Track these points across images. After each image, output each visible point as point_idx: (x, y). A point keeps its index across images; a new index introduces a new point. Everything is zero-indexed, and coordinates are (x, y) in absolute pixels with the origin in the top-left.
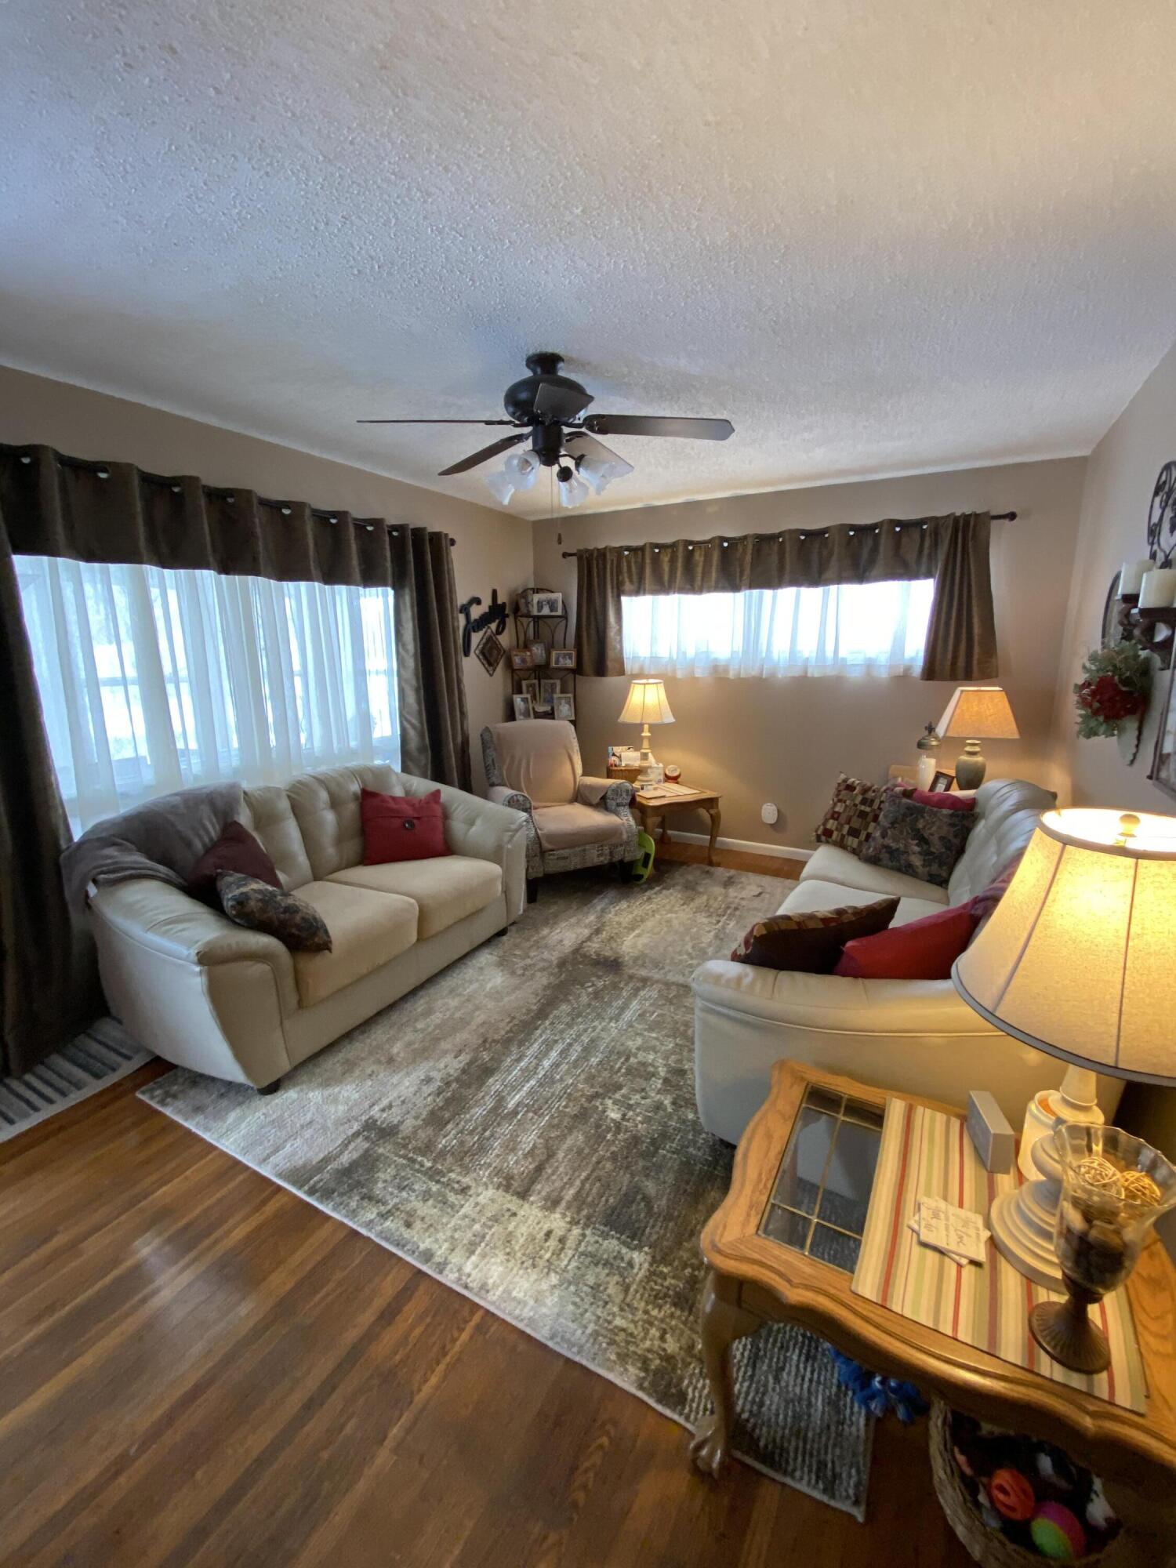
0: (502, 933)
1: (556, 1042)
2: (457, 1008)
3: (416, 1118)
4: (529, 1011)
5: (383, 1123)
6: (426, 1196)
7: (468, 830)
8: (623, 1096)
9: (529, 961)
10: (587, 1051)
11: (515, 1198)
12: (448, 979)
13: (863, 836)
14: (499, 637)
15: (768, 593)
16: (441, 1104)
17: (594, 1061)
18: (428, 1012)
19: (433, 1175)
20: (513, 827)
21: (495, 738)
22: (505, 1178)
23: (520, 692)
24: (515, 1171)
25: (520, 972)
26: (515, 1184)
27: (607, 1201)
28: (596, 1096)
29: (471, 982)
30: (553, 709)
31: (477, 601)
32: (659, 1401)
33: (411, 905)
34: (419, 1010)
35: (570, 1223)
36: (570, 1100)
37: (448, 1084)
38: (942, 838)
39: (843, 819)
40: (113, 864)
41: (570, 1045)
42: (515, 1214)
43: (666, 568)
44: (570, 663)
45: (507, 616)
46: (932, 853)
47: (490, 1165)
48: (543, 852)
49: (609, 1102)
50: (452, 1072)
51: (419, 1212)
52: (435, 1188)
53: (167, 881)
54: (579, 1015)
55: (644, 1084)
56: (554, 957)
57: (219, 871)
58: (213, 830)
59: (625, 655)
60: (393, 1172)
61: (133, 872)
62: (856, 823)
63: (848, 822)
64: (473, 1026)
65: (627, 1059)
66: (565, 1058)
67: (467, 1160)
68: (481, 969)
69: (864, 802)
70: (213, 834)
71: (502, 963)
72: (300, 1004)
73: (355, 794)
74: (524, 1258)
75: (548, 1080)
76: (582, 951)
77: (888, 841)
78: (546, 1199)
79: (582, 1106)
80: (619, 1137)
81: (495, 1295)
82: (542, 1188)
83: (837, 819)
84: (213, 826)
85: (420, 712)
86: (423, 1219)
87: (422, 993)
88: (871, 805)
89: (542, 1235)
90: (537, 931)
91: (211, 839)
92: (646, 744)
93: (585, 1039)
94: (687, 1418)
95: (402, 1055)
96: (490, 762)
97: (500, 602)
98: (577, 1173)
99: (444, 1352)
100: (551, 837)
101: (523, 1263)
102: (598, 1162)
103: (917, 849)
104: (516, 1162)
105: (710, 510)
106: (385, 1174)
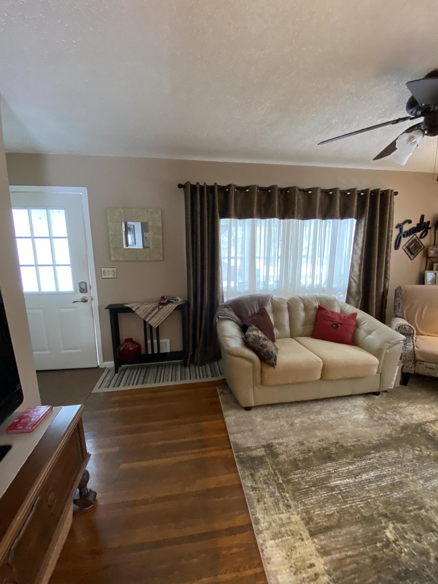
0: (377, 394)
1: (377, 468)
2: (333, 419)
3: (288, 457)
4: (370, 442)
5: (274, 449)
6: (272, 495)
7: (366, 336)
8: (403, 528)
9: (384, 416)
10: (394, 486)
11: (307, 531)
12: (336, 403)
14: (421, 240)
16: (301, 458)
17: (395, 495)
18: (319, 413)
19: (280, 487)
20: (393, 341)
21: (403, 293)
22: (308, 518)
23: (431, 269)
24: (315, 519)
25: (375, 419)
26: (312, 525)
27: (354, 579)
28: (385, 516)
29: (346, 410)
31: (410, 222)
33: (319, 362)
34: (315, 410)
35: (326, 571)
36: (367, 506)
37: (309, 451)
40: (224, 313)
41: (385, 476)
42: (302, 540)
45: (430, 228)
47: (305, 505)
48: (415, 361)
49: (391, 526)
50: (314, 447)
51: (265, 499)
52: (277, 494)
53: (237, 323)
54: (401, 463)
55: (422, 532)
56: (402, 421)
57: (250, 324)
58: (256, 309)
60: (266, 473)
61: (228, 317)
64: (336, 431)
65: (420, 509)
66: (377, 481)
67: (297, 493)
68: (355, 406)
70: (256, 311)
71: (368, 409)
72: (262, 383)
73: (316, 307)
74: (293, 566)
75: (361, 486)
76: (423, 426)
78: (322, 547)
79: (372, 515)
80: (385, 550)
82: (323, 540)
84: (257, 308)
85: (360, 275)
86: (265, 503)
87: (321, 403)
89: (308, 563)
90: (399, 402)
91: (255, 312)
93: (397, 479)
95: (298, 425)
96: (397, 305)
97: (425, 221)
98: (346, 549)
99: (239, 569)
100: (423, 353)
101: (291, 567)
102: (363, 554)
104: (319, 515)
106: (263, 471)
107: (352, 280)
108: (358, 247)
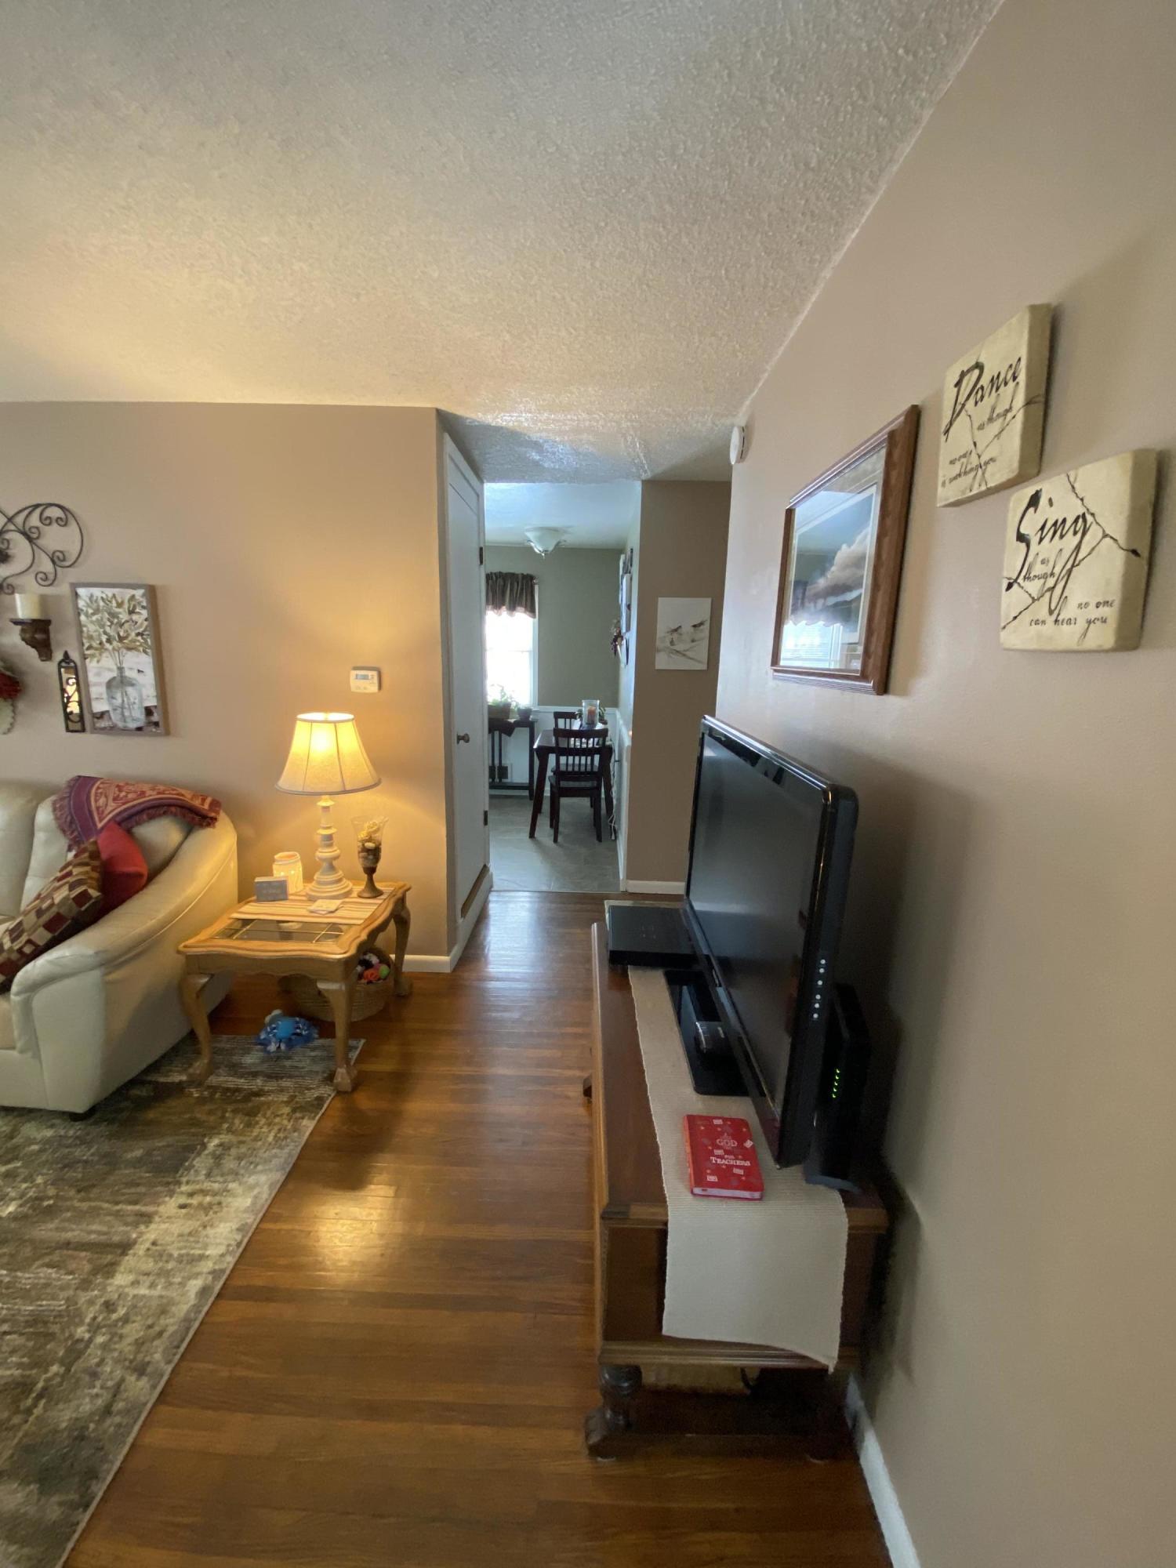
32: (321, 1108)
81: (248, 1219)
94: (330, 1095)
106: (64, 1416)
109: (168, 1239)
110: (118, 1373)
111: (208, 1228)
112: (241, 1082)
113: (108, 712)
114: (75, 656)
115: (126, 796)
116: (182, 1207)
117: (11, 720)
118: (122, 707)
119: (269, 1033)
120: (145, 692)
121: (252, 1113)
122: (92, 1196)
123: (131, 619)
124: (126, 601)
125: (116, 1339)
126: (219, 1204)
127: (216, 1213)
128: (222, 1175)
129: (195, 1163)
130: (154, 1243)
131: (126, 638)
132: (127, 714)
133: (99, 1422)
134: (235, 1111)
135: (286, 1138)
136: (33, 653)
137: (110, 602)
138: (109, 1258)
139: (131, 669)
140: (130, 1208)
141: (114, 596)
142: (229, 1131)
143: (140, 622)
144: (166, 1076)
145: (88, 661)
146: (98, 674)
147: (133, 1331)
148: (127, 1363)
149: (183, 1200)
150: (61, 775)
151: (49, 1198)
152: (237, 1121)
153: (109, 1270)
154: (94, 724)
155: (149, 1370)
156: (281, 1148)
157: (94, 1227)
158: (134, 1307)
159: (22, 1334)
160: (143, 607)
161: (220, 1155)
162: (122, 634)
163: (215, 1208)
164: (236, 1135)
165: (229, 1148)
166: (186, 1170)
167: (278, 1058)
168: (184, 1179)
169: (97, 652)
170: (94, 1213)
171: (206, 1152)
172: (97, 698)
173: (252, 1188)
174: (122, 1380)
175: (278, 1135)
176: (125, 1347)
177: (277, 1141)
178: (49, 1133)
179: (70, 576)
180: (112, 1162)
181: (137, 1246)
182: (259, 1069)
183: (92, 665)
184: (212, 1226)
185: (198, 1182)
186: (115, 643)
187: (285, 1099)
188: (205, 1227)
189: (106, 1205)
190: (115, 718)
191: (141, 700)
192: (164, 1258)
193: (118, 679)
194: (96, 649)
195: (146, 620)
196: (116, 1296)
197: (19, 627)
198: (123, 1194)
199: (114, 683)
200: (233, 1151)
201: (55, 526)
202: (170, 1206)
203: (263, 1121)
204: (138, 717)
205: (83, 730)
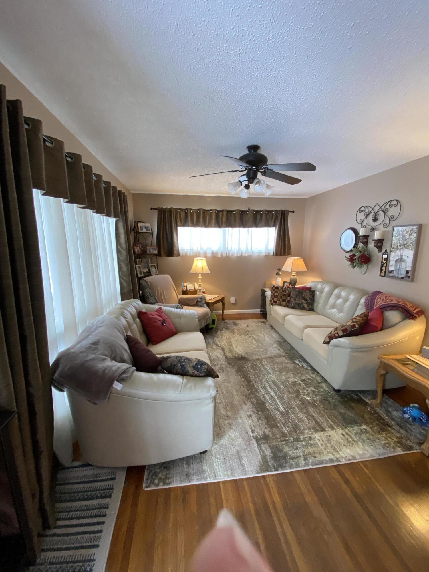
1: (265, 386)
3: (266, 428)
4: (243, 381)
5: (259, 436)
10: (276, 385)
13: (287, 301)
15: (230, 229)
16: (265, 420)
17: (282, 387)
19: (297, 440)
22: (313, 429)
24: (313, 425)
27: (340, 419)
28: (297, 396)
30: (149, 270)
32: (409, 451)
35: (342, 429)
36: (294, 400)
37: (257, 414)
38: (309, 298)
39: (279, 297)
41: (270, 386)
43: (195, 217)
44: (155, 252)
46: (308, 303)
47: (305, 428)
50: (252, 410)
52: (303, 443)
54: (258, 377)
55: (302, 387)
59: (180, 249)
60: (287, 447)
62: (283, 298)
63: (281, 298)
65: (288, 383)
66: (275, 390)
67: (298, 431)
69: (283, 291)
77: (297, 301)
78: (329, 427)
81: (358, 457)
82: (324, 425)
83: (277, 297)
85: (129, 275)
88: (286, 292)
92: (200, 281)
93: (270, 382)
94: (417, 450)
95: (229, 413)
96: (148, 294)
99: (370, 478)
103: (305, 302)
104: (309, 423)
105: (208, 200)
106: (286, 449)
107: (123, 281)
108: (122, 248)
109: (334, 439)
110: (301, 454)
111: (345, 447)
112: (386, 418)
113: (393, 270)
114: (388, 251)
115: (386, 300)
116: (343, 435)
117: (366, 271)
118: (399, 270)
119: (408, 410)
120: (408, 265)
121: (383, 430)
122: (325, 411)
123: (410, 237)
124: (410, 231)
125: (306, 447)
126: (353, 444)
127: (350, 445)
128: (359, 438)
129: (354, 427)
130: (330, 436)
131: (406, 244)
132: (399, 272)
133: (291, 459)
134: (378, 425)
135: (388, 447)
136: (376, 250)
137: (404, 231)
138: (318, 428)
139: (405, 256)
140: (331, 422)
141: (406, 229)
142: (371, 428)
143: (413, 238)
144: (364, 397)
145: (391, 253)
146: (394, 257)
147: (311, 450)
148: (304, 454)
149: (344, 433)
150: (372, 289)
151: (317, 403)
152: (376, 428)
153: (317, 431)
154: (388, 274)
155: (306, 461)
156: (384, 448)
157: (320, 418)
158: (315, 445)
159: (292, 425)
160: (415, 233)
161: (363, 432)
162: (405, 243)
163: (351, 444)
164: (372, 431)
165: (368, 433)
166: (351, 426)
167: (406, 421)
168: (348, 428)
169: (395, 250)
170: (323, 416)
171: (360, 427)
172: (391, 266)
173: (365, 450)
174: (300, 456)
175: (386, 444)
176: (307, 451)
177: (384, 445)
178: (327, 389)
179: (393, 223)
180: (335, 407)
181: (325, 432)
182: (396, 419)
183: (392, 254)
184: (346, 447)
185: (351, 433)
186: (402, 246)
187: (398, 436)
188: (344, 446)
189: (326, 416)
190: (395, 273)
191: (406, 267)
192: (329, 442)
193: (400, 259)
194: (395, 249)
195: (415, 237)
196: (313, 438)
197: (374, 242)
198: (332, 417)
199: (398, 261)
200: (367, 435)
201: (393, 207)
202: (340, 431)
203: (384, 435)
204: (403, 273)
205: (384, 276)
